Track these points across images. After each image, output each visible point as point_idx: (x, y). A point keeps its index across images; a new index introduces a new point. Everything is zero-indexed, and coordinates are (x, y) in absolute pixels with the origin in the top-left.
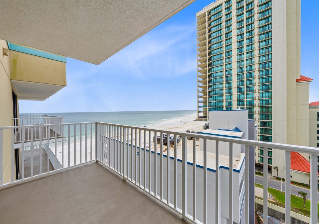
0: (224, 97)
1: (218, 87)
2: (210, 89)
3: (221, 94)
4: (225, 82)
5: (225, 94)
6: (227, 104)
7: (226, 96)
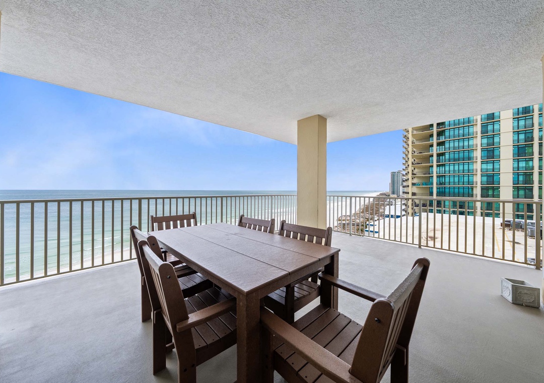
0: (478, 166)
1: (461, 144)
2: (442, 150)
3: (469, 158)
4: (479, 135)
5: (479, 160)
6: (485, 179)
7: (482, 163)
